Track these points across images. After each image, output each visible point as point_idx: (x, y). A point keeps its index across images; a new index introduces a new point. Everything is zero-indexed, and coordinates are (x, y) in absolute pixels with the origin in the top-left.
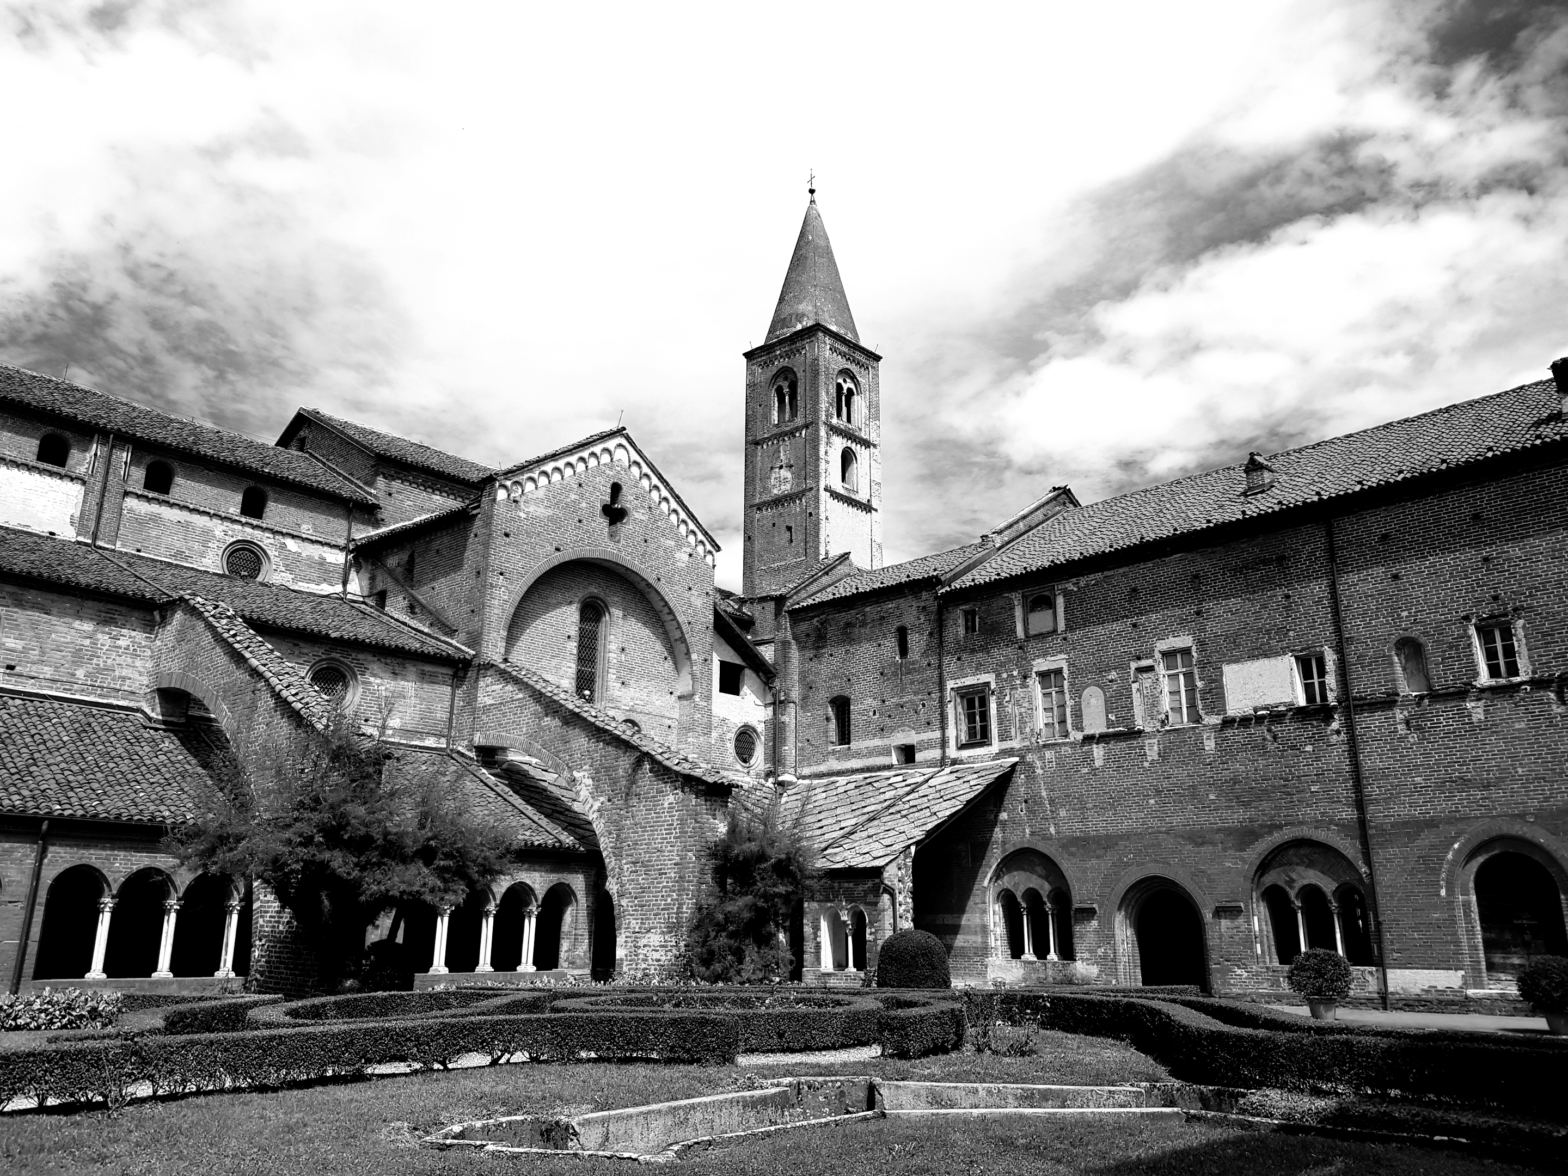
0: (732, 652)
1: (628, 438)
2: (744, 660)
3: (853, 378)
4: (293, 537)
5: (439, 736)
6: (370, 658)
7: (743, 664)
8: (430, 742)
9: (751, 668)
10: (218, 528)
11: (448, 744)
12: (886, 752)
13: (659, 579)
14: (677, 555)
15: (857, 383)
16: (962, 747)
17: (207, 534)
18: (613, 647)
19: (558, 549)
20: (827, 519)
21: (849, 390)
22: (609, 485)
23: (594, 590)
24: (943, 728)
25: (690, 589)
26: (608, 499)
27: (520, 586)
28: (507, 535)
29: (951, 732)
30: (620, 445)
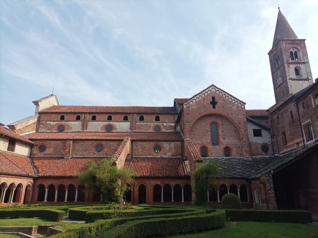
0: (257, 127)
1: (215, 86)
2: (261, 128)
3: (296, 48)
4: (165, 123)
5: (180, 155)
6: (164, 142)
7: (261, 129)
8: (178, 157)
9: (263, 129)
10: (152, 124)
11: (182, 157)
12: (293, 145)
13: (228, 114)
14: (233, 108)
15: (298, 49)
16: (307, 141)
17: (150, 126)
18: (220, 131)
19: (200, 114)
20: (291, 86)
21: (295, 52)
22: (211, 97)
23: (213, 120)
24: (303, 137)
25: (238, 115)
26: (211, 100)
27: (192, 123)
28: (187, 114)
29: (305, 137)
30: (213, 88)
